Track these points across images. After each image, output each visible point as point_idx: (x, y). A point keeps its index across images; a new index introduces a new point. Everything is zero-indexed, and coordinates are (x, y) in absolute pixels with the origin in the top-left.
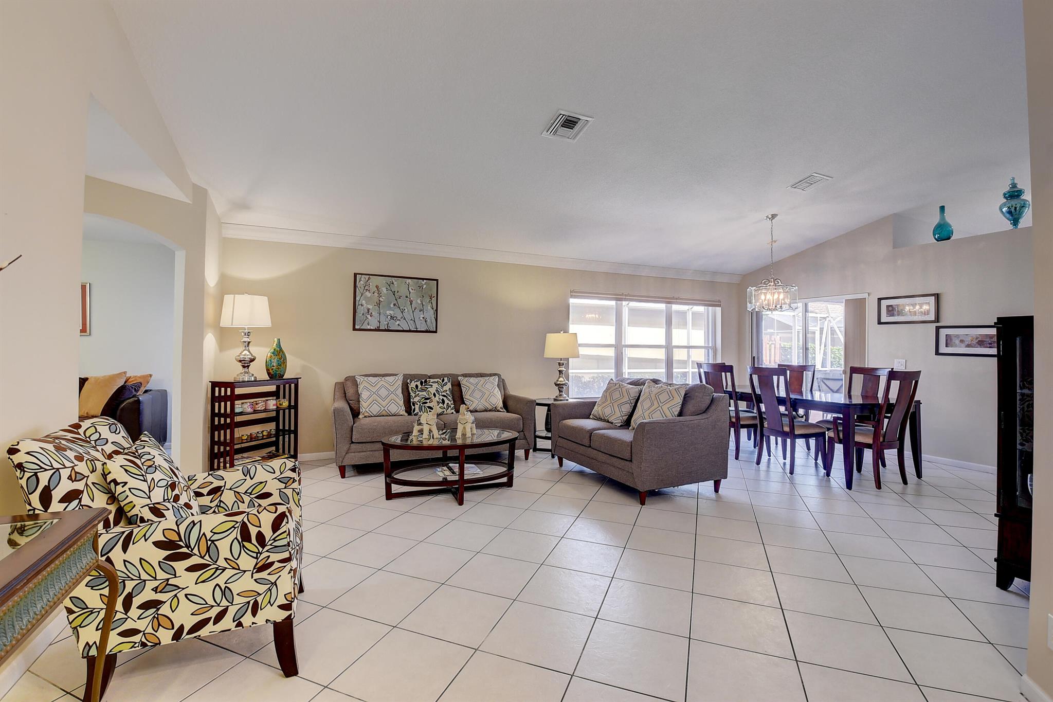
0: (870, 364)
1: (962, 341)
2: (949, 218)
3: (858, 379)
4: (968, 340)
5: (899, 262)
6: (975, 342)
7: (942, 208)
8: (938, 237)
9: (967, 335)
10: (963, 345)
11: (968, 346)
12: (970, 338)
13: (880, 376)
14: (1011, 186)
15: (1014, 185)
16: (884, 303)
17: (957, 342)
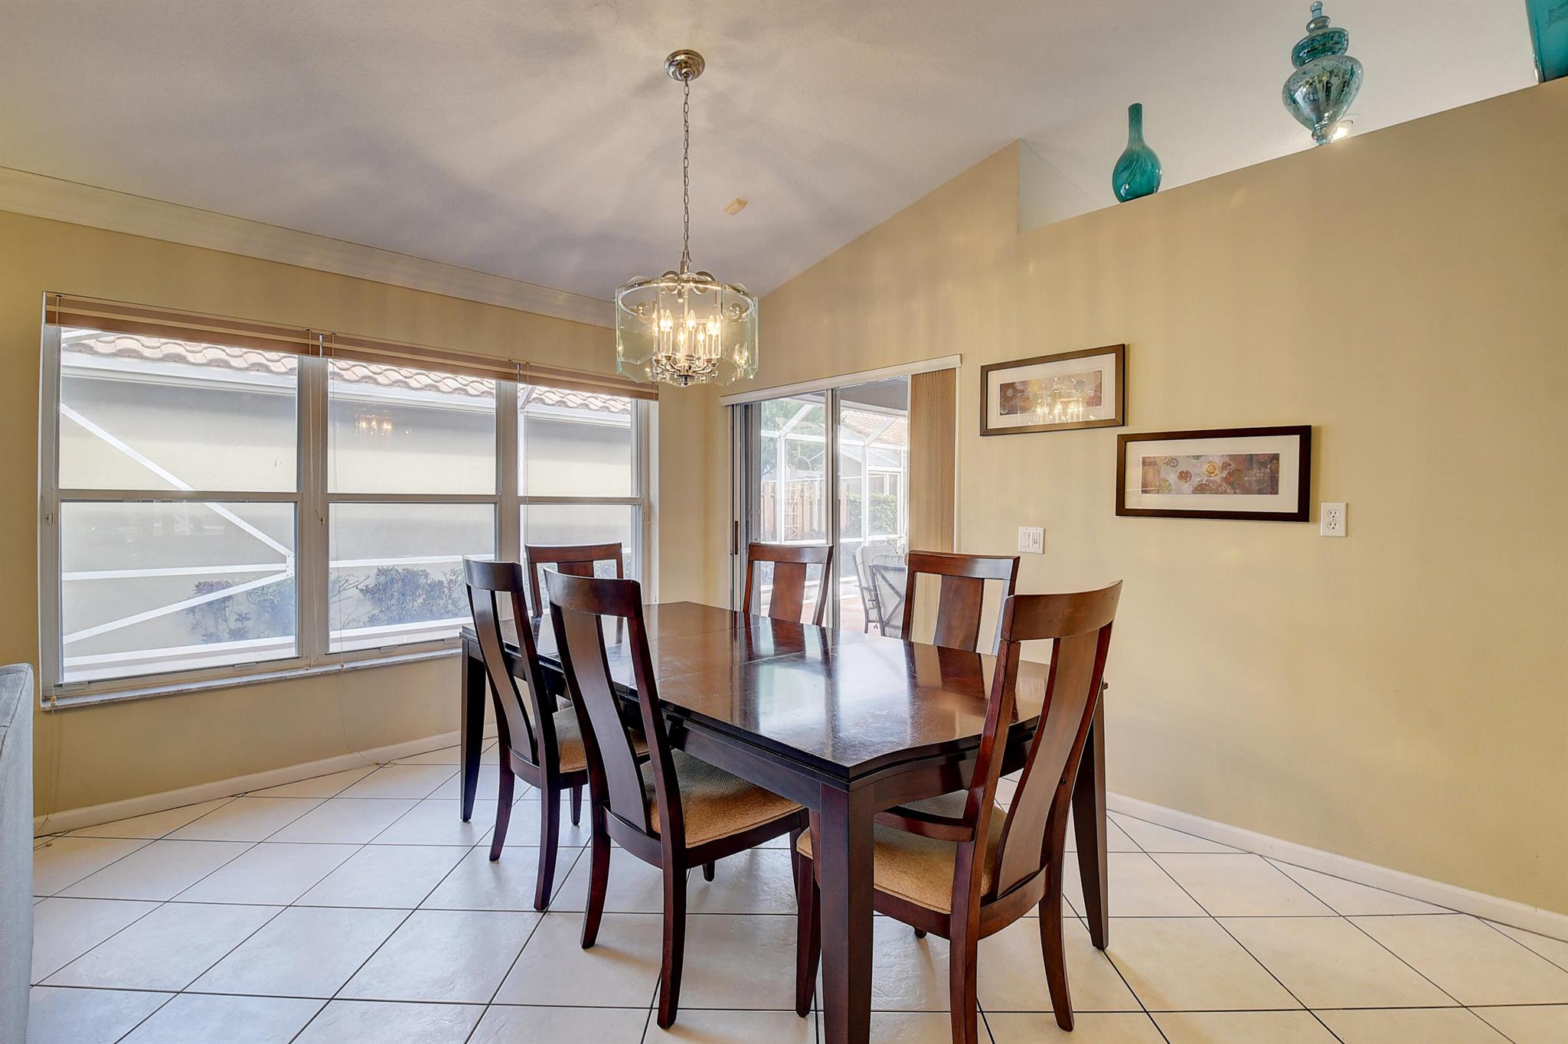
0: (962, 545)
1: (1184, 476)
2: (1152, 137)
3: (930, 585)
4: (1199, 477)
5: (1031, 267)
6: (1219, 477)
7: (1136, 112)
8: (1127, 190)
9: (1198, 457)
10: (1187, 487)
11: (1200, 489)
12: (1205, 467)
13: (983, 579)
14: (1312, 26)
15: (1321, 21)
16: (996, 379)
17: (1172, 477)
